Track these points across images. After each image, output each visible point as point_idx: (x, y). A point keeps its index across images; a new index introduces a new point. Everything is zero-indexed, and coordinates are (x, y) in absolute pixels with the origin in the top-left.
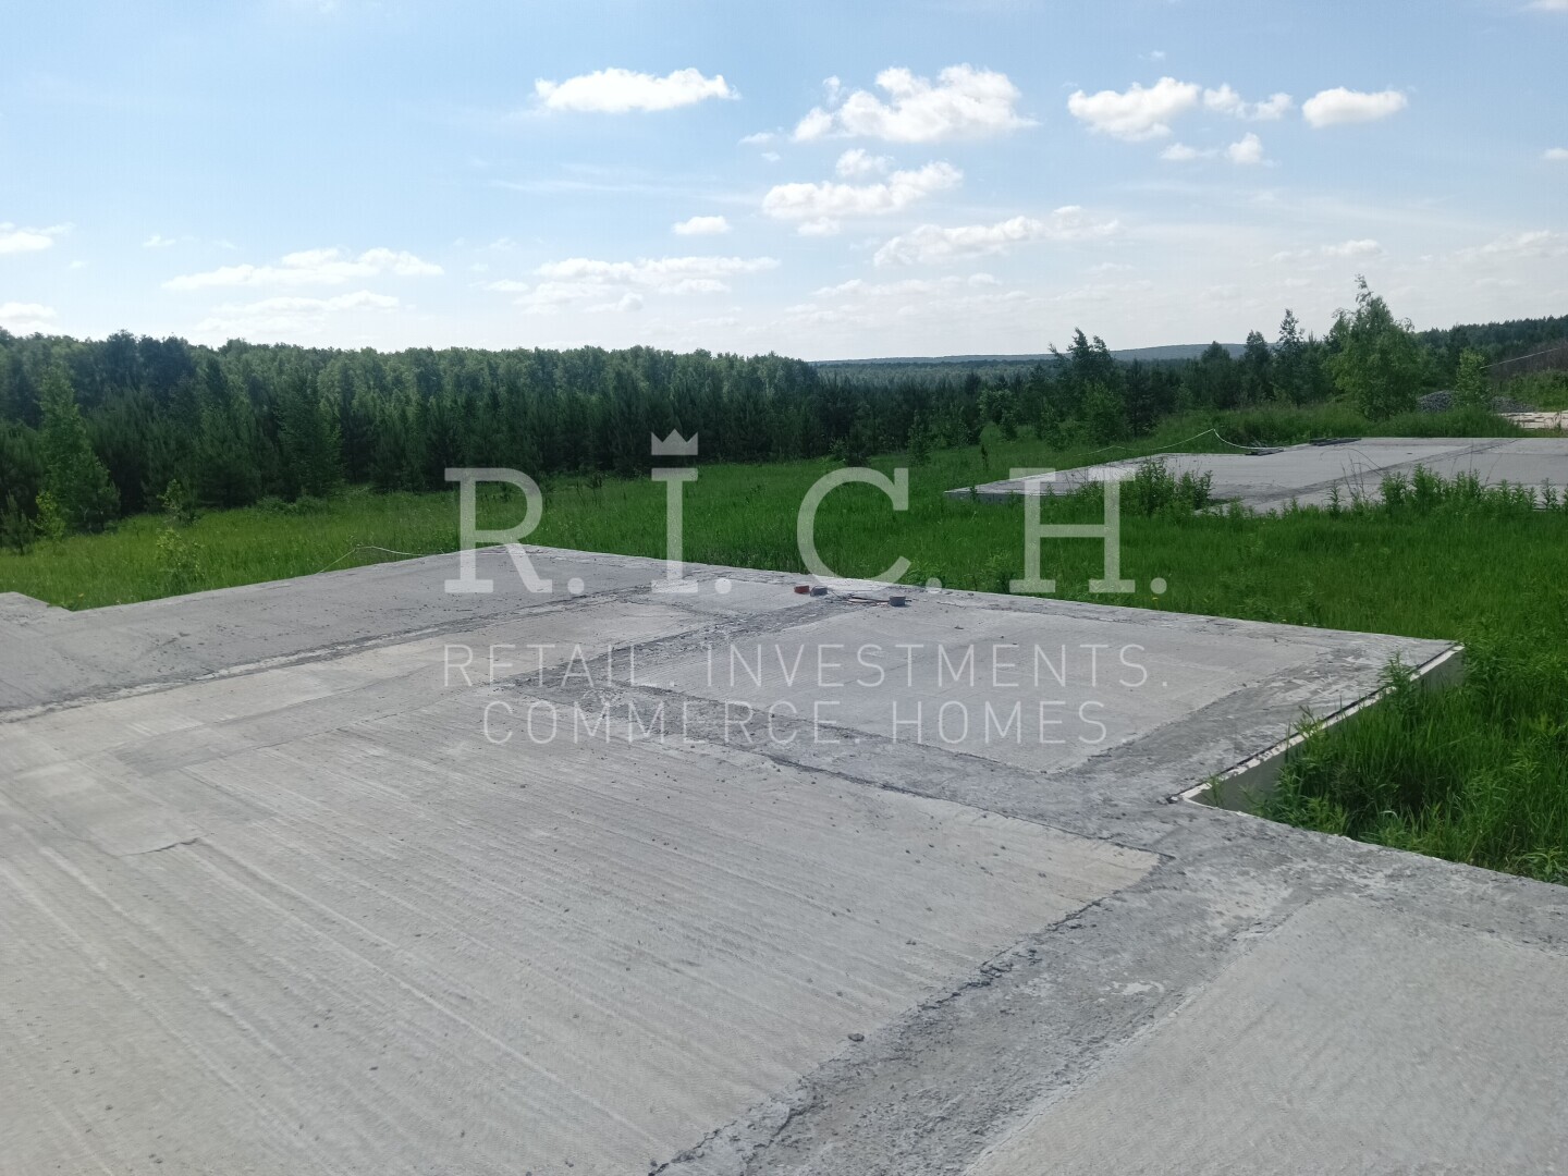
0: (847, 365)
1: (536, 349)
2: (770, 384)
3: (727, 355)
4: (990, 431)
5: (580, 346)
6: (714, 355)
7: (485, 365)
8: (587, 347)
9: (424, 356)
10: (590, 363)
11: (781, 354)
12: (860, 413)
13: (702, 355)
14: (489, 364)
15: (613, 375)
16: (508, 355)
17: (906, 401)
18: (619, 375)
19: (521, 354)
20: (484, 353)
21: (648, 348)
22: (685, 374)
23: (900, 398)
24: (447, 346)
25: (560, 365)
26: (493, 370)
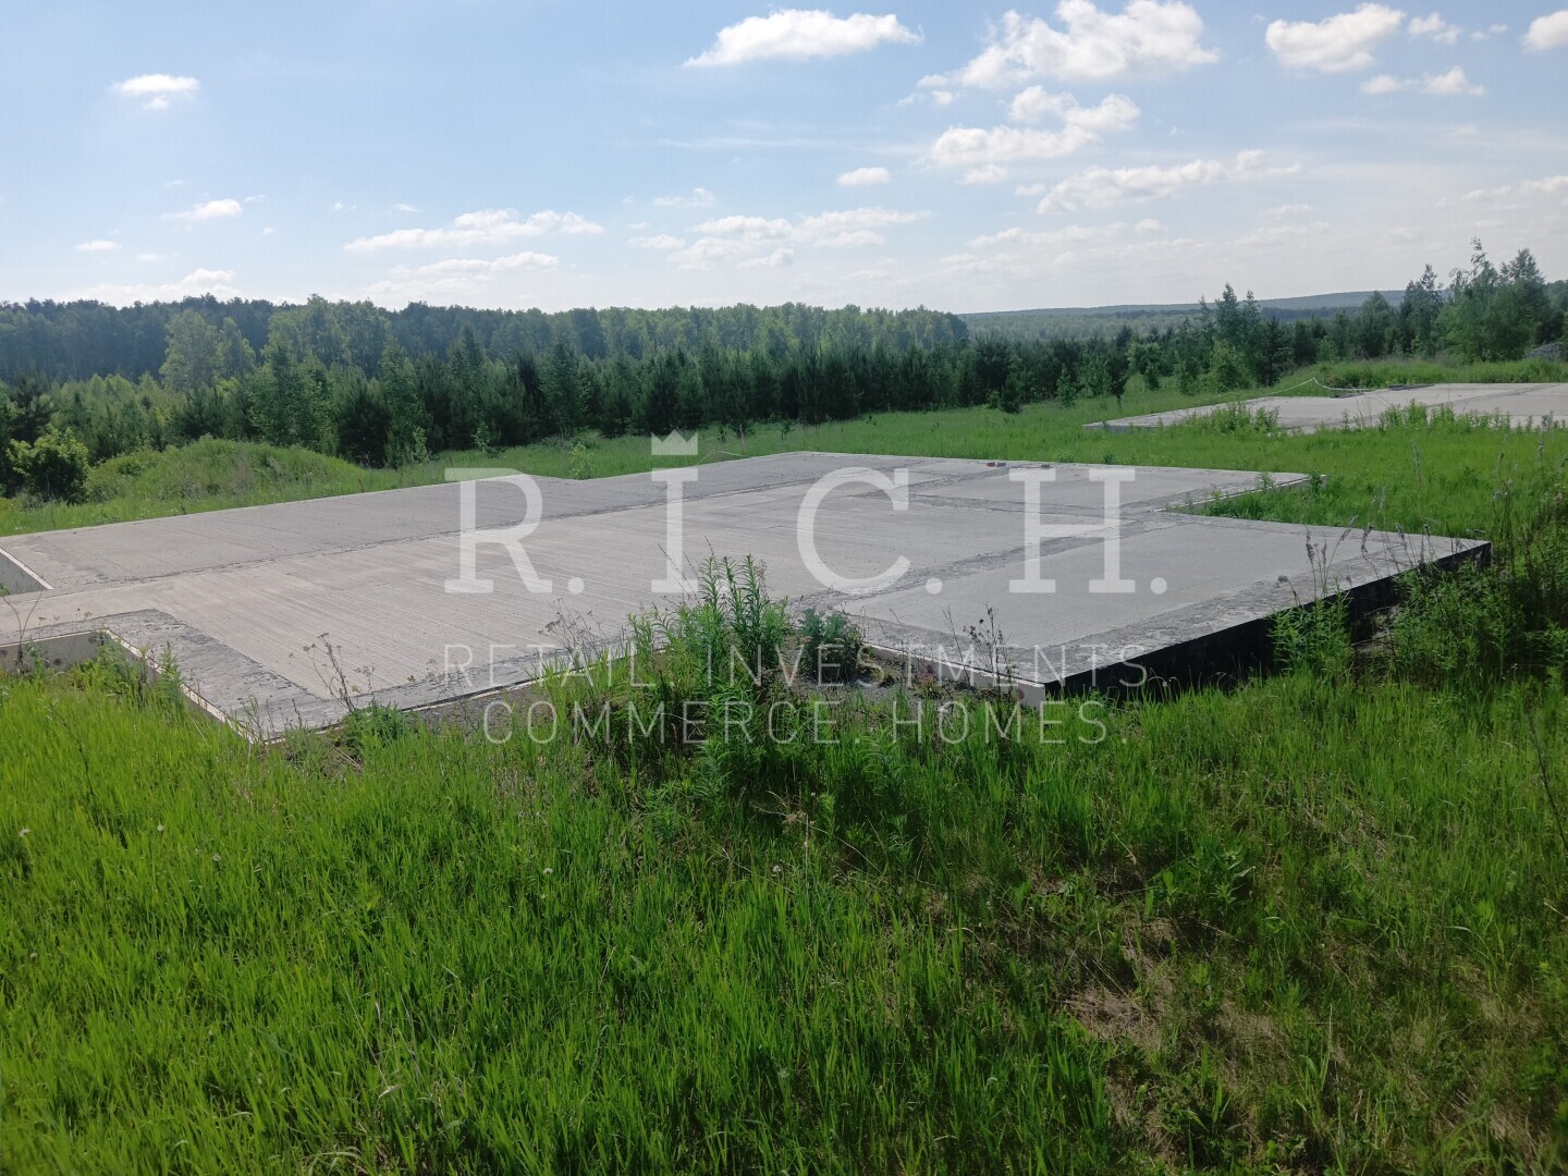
0: (996, 317)
1: (692, 307)
2: (919, 337)
3: (877, 310)
4: (1135, 382)
5: (732, 304)
6: (863, 310)
7: (643, 324)
8: (740, 304)
9: (588, 316)
10: (744, 319)
11: (931, 308)
12: (1013, 366)
13: (852, 310)
14: (648, 324)
15: (766, 333)
16: (665, 314)
17: (1057, 355)
18: (771, 331)
19: (677, 313)
20: (641, 312)
21: (799, 305)
22: (835, 330)
23: (1052, 351)
24: (607, 306)
25: (714, 322)
26: (651, 329)
